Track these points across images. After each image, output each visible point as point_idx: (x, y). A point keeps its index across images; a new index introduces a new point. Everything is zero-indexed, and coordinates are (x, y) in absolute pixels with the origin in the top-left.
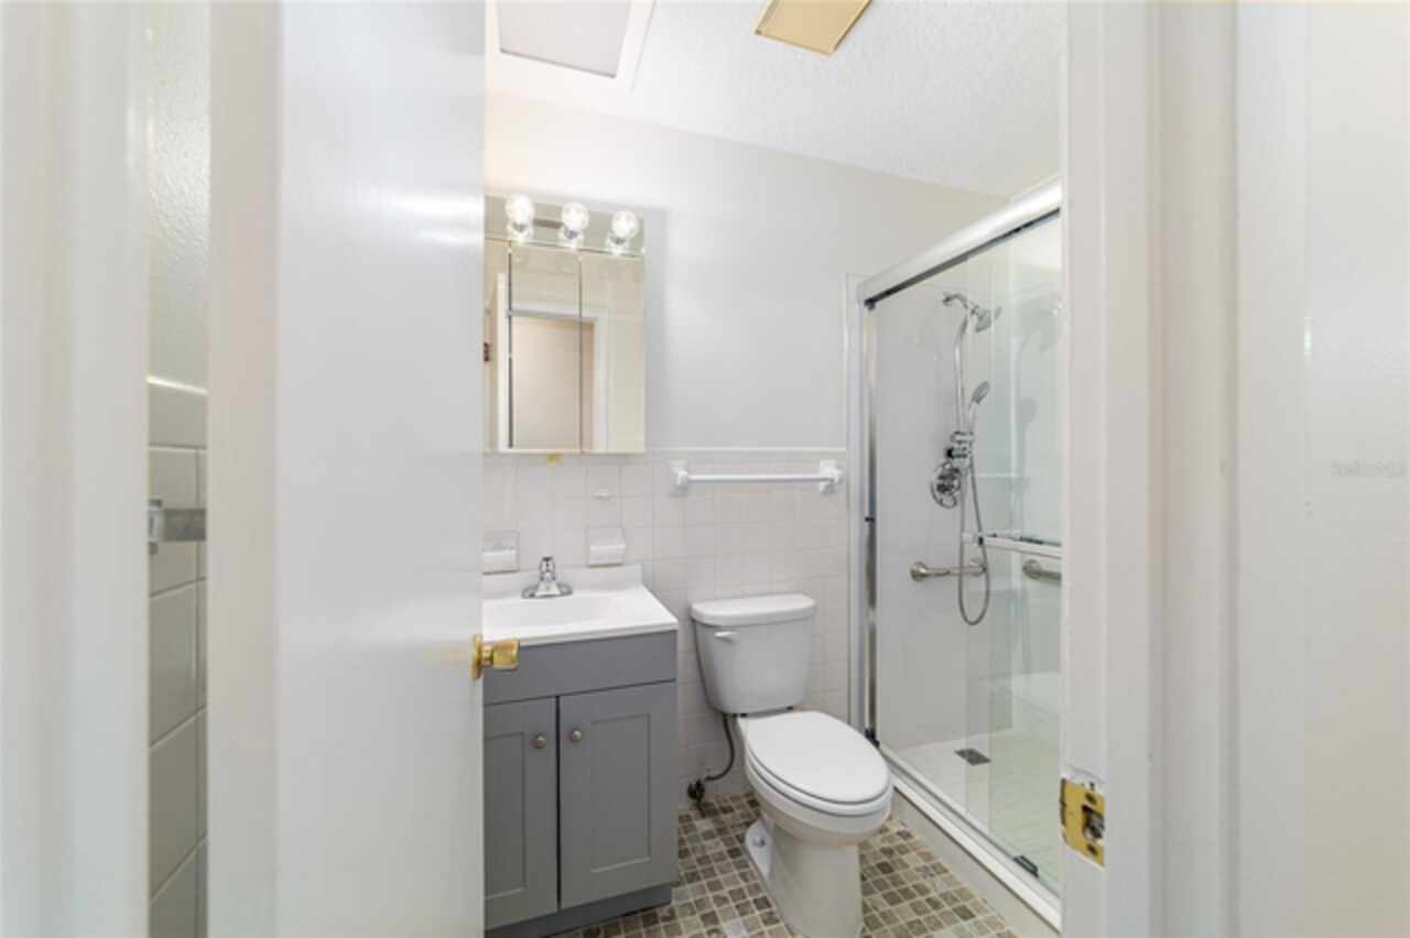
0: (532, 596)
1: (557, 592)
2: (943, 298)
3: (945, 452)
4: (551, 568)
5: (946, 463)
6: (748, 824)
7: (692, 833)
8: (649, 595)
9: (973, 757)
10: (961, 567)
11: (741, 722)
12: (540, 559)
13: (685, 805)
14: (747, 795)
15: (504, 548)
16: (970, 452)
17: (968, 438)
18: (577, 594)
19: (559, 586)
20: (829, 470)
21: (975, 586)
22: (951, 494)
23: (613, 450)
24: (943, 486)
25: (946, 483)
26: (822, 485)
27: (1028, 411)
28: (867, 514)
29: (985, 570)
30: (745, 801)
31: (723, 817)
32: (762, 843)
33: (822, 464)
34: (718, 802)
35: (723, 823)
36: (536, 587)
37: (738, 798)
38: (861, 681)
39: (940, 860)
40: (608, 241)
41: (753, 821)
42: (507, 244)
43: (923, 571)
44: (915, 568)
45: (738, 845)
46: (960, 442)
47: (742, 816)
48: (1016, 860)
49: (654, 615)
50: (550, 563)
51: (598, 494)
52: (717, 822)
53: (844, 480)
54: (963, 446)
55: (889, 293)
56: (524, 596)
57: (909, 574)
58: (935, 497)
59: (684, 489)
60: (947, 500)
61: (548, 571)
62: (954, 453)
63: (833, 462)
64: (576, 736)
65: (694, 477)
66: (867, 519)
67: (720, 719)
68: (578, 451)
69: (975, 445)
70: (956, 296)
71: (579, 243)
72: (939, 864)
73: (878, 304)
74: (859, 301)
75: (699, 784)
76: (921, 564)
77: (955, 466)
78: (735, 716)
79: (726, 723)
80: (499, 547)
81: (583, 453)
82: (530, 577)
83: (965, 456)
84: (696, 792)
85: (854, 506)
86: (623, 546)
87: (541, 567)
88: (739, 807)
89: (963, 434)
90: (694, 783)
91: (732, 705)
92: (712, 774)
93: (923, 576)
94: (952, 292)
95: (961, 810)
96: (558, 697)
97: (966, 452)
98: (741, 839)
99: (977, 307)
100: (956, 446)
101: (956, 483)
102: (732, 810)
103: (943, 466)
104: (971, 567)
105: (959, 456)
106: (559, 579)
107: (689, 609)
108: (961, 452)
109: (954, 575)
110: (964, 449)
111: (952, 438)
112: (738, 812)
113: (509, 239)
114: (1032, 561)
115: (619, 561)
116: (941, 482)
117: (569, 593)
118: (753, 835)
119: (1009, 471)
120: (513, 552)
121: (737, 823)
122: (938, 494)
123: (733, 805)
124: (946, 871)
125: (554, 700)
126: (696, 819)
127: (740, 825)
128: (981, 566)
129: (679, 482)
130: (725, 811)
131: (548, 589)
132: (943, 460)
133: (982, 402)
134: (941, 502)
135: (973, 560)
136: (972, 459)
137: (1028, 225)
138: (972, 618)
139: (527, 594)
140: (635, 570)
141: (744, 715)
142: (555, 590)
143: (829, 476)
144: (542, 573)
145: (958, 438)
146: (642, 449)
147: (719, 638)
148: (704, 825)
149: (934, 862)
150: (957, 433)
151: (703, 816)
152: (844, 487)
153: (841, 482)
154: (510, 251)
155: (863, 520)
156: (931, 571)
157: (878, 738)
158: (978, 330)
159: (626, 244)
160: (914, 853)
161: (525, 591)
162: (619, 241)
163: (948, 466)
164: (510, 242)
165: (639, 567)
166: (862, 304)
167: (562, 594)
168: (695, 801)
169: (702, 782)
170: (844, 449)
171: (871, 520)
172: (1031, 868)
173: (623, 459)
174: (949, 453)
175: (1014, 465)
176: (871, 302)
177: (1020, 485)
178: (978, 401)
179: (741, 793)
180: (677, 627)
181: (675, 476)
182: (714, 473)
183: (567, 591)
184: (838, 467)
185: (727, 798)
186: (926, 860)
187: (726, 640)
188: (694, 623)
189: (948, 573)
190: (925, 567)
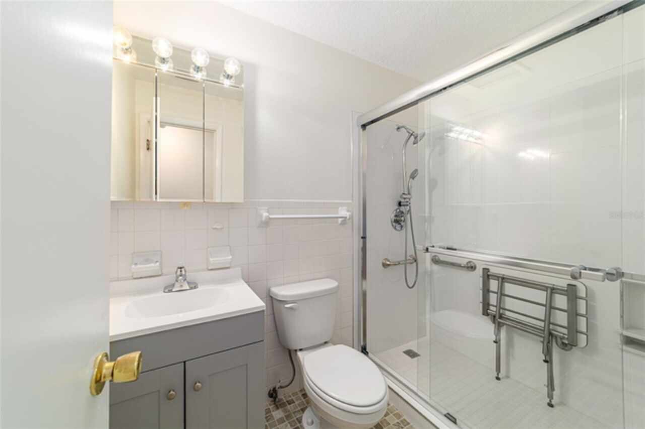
0: (170, 291)
1: (188, 288)
2: (396, 127)
3: (398, 204)
4: (183, 272)
5: (398, 209)
6: (303, 410)
7: (271, 422)
8: (246, 285)
9: (411, 354)
10: (406, 260)
11: (300, 354)
12: (176, 268)
13: (266, 402)
14: (301, 391)
15: (152, 262)
16: (410, 203)
17: (408, 196)
18: (200, 288)
19: (188, 283)
20: (343, 212)
21: (411, 269)
22: (400, 224)
23: (224, 201)
24: (396, 220)
25: (398, 219)
26: (340, 220)
27: (433, 184)
28: (362, 235)
29: (416, 261)
30: (300, 395)
31: (289, 407)
32: (312, 423)
33: (340, 208)
34: (285, 397)
35: (289, 411)
36: (173, 285)
37: (296, 393)
38: (359, 321)
39: (405, 417)
40: (222, 78)
41: (306, 408)
42: (155, 70)
43: (388, 263)
44: (384, 261)
45: (298, 425)
46: (405, 199)
47: (299, 405)
48: (445, 416)
49: (252, 302)
50: (183, 270)
51: (214, 227)
52: (285, 411)
53: (351, 217)
54: (406, 200)
55: (372, 122)
56: (164, 292)
57: (381, 265)
58: (393, 225)
59: (267, 223)
60: (398, 227)
61: (181, 276)
62: (402, 204)
63: (345, 208)
64: (198, 386)
65: (271, 216)
66: (362, 238)
67: (287, 354)
68: (202, 201)
69: (411, 200)
70: (403, 127)
71: (203, 75)
72: (405, 420)
73: (367, 127)
74: (358, 126)
75: (274, 390)
76: (386, 259)
77: (401, 210)
78: (296, 351)
79: (291, 355)
80: (148, 261)
81: (204, 202)
82: (170, 279)
83: (407, 205)
84: (273, 394)
85: (356, 231)
86: (230, 257)
87: (176, 272)
88: (297, 400)
89: (406, 195)
90: (272, 389)
91: (294, 345)
92: (283, 385)
93: (389, 265)
94: (401, 125)
95: (415, 389)
96: (185, 362)
97: (408, 203)
98: (300, 420)
99: (413, 132)
100: (402, 200)
101: (402, 218)
102: (294, 402)
103: (396, 210)
104: (409, 260)
105: (404, 205)
106: (188, 279)
107: (269, 291)
108: (405, 204)
109: (402, 264)
110: (407, 202)
111: (401, 197)
112: (297, 403)
113: (156, 67)
114: (436, 256)
115: (227, 266)
116: (395, 218)
117: (195, 287)
118: (307, 417)
119: (425, 213)
120: (158, 264)
121: (297, 410)
122: (394, 224)
123: (294, 398)
124: (408, 424)
125: (183, 364)
126: (273, 411)
127: (299, 411)
128: (414, 259)
129: (264, 219)
130: (290, 403)
131: (181, 286)
132: (396, 207)
133: (415, 179)
134: (395, 228)
135: (410, 256)
136: (410, 207)
137: (451, 86)
138: (411, 286)
139: (167, 290)
140: (237, 270)
141: (301, 350)
142: (186, 287)
143: (345, 216)
144: (177, 277)
145: (405, 196)
146: (241, 201)
147: (286, 308)
148: (278, 414)
149: (402, 419)
150: (404, 194)
151: (277, 408)
152: (351, 220)
153: (349, 219)
154: (156, 74)
155: (360, 238)
156: (392, 263)
157: (367, 350)
158: (414, 144)
159: (233, 80)
160: (391, 415)
161: (165, 288)
162: (229, 77)
163: (398, 210)
164: (156, 69)
165: (240, 269)
166: (360, 127)
167: (191, 288)
168: (272, 399)
169: (277, 389)
170: (350, 201)
171: (364, 238)
172: (453, 420)
173: (231, 206)
174: (400, 204)
175: (427, 210)
176: (364, 126)
177: (431, 219)
178: (413, 179)
179: (297, 390)
180: (265, 308)
181: (261, 216)
182: (283, 214)
183: (193, 286)
184: (348, 211)
185: (290, 394)
186: (398, 419)
187: (291, 308)
188: (272, 300)
189: (399, 264)
190: (389, 261)
